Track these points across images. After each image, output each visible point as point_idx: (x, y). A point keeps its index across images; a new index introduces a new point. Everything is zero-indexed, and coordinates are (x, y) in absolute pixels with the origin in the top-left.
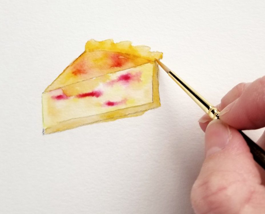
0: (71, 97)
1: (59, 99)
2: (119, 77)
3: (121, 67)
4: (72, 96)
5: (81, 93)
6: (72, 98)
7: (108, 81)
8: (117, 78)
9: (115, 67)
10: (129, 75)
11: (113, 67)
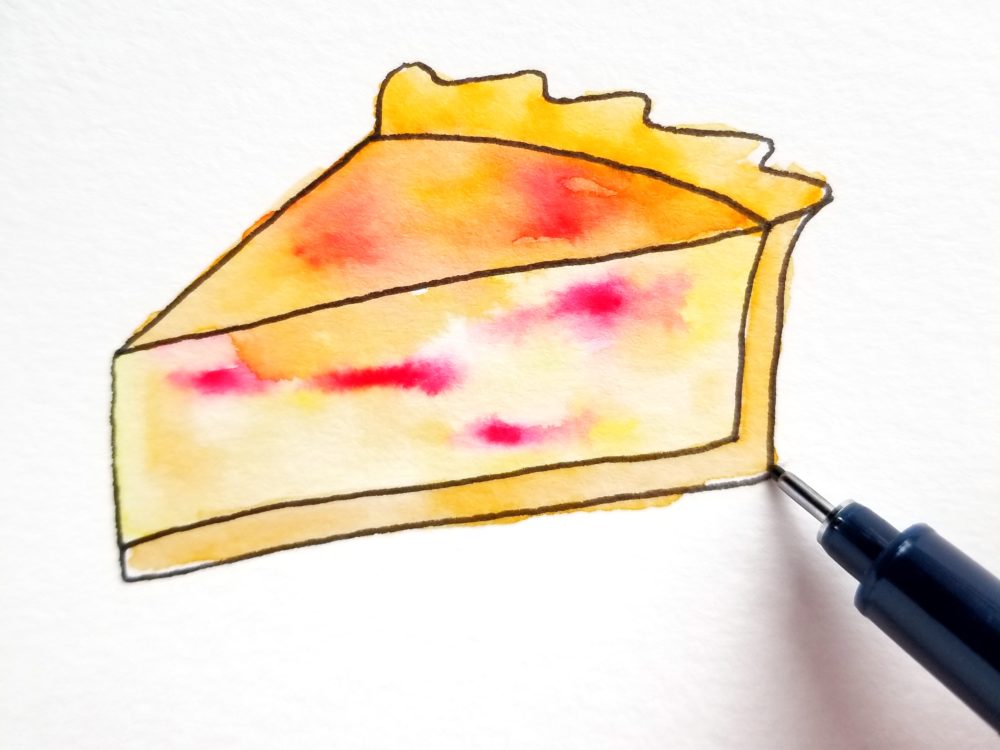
0: (282, 382)
1: (213, 391)
2: (559, 294)
3: (578, 240)
4: (290, 380)
5: (341, 366)
6: (287, 388)
7: (498, 311)
8: (552, 298)
9: (543, 239)
10: (619, 289)
11: (530, 239)
